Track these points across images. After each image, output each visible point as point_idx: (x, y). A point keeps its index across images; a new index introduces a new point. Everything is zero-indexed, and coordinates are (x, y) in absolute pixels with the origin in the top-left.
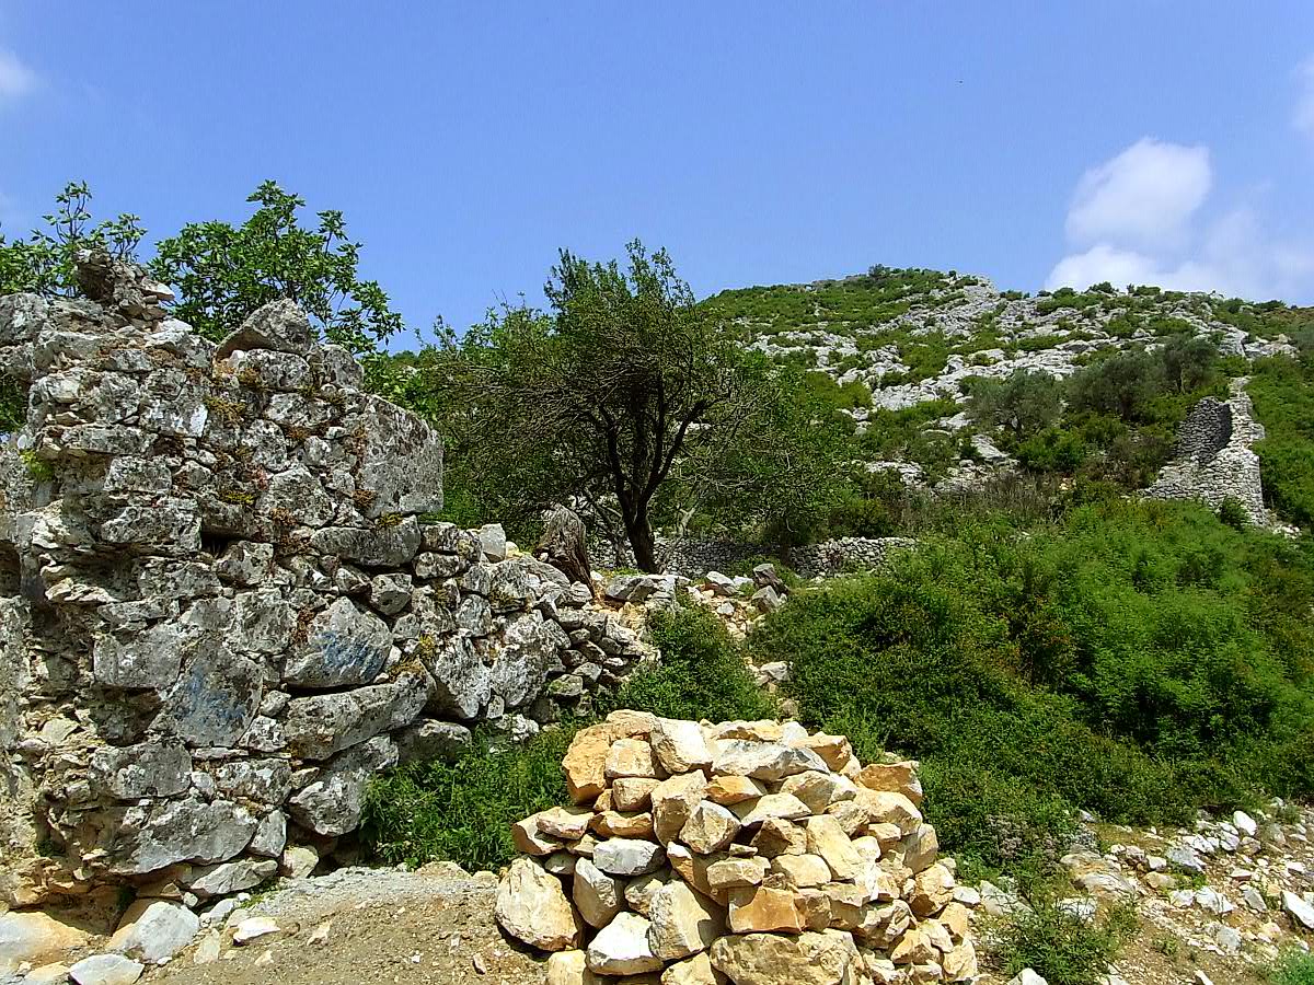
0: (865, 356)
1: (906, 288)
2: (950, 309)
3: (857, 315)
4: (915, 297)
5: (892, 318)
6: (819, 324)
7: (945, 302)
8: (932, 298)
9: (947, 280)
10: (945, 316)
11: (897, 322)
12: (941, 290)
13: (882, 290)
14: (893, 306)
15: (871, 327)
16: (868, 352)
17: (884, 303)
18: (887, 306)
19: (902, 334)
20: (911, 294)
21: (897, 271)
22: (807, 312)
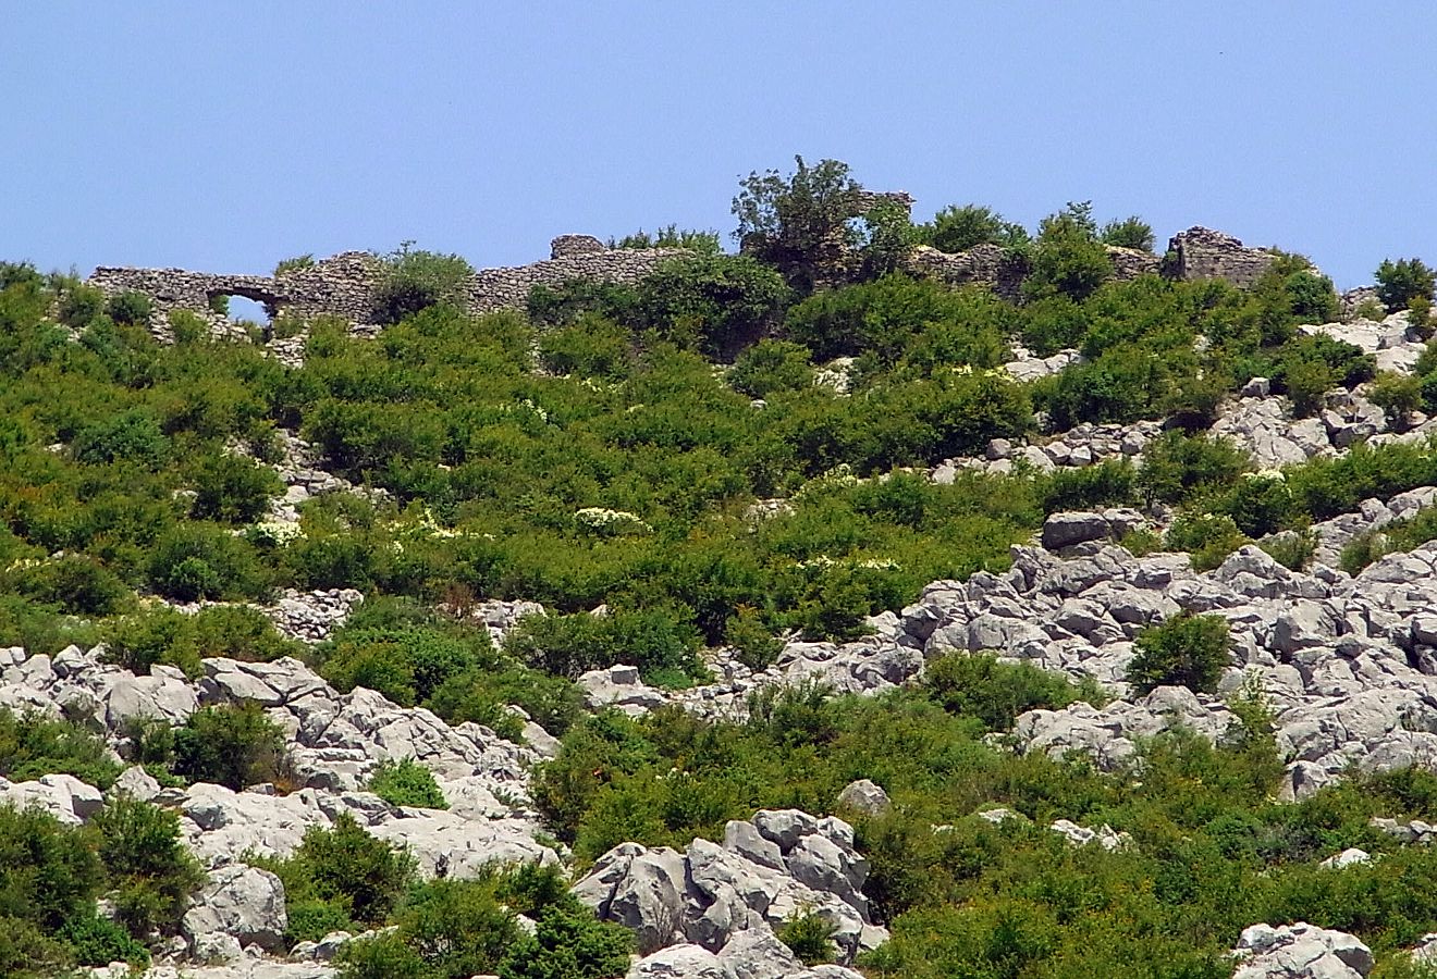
0: (589, 891)
1: (1026, 368)
2: (1359, 559)
3: (608, 560)
4: (1084, 447)
5: (888, 600)
6: (294, 603)
7: (1324, 508)
8: (1223, 470)
9: (1359, 335)
10: (1307, 618)
11: (918, 632)
12: (1305, 407)
13: (836, 376)
14: (908, 511)
15: (717, 660)
16: (615, 859)
17: (844, 477)
18: (864, 507)
19: (954, 734)
20: (1061, 423)
21: (962, 230)
22: (207, 506)
